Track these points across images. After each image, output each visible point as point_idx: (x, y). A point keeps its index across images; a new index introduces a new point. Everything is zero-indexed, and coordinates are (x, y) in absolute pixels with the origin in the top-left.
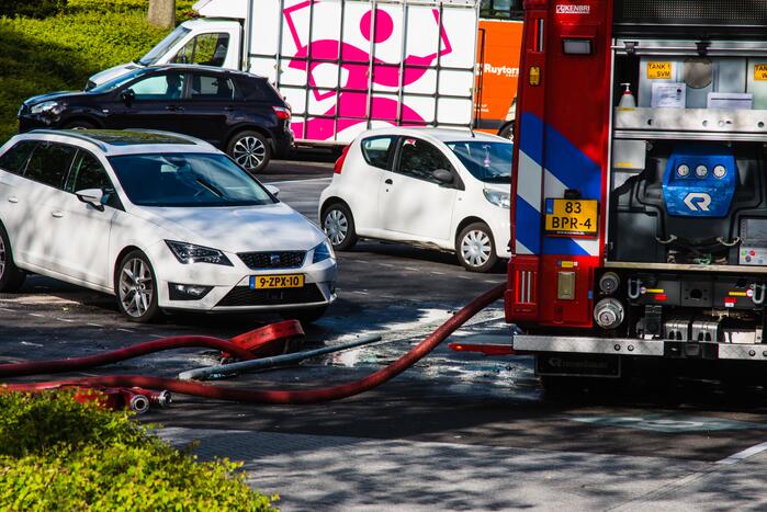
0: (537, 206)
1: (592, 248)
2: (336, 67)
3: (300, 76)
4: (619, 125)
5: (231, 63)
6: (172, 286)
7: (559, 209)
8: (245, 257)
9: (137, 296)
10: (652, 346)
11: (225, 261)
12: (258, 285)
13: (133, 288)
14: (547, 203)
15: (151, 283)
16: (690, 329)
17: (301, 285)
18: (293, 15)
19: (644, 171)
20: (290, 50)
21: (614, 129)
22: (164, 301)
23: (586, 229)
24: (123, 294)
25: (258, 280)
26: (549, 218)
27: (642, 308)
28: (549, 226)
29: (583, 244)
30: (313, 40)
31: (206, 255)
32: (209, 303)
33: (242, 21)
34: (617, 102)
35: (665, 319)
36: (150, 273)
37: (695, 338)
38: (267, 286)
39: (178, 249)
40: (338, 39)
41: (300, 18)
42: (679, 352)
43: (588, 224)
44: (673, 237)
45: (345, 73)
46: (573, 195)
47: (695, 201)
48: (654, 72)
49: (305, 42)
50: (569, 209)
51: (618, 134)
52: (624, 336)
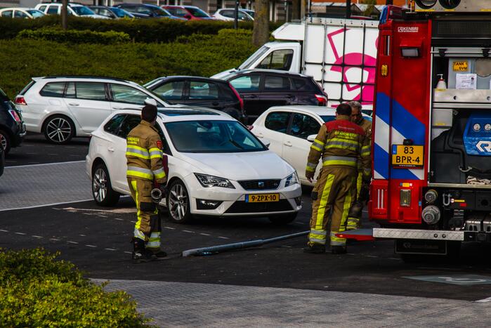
0: (387, 150)
1: (420, 175)
2: (360, 70)
3: (337, 76)
4: (436, 100)
5: (294, 69)
6: (198, 201)
7: (400, 151)
8: (242, 183)
9: (179, 207)
10: (457, 235)
11: (230, 186)
12: (250, 200)
13: (177, 202)
14: (392, 147)
15: (186, 200)
16: (482, 224)
17: (277, 200)
18: (333, 38)
19: (452, 128)
20: (332, 59)
21: (433, 102)
22: (194, 210)
23: (416, 163)
24: (171, 207)
25: (250, 197)
26: (394, 157)
27: (452, 211)
28: (394, 162)
29: (415, 172)
30: (346, 53)
31: (218, 181)
32: (220, 211)
33: (301, 42)
34: (435, 86)
35: (466, 218)
36: (186, 193)
37: (485, 230)
38: (256, 201)
39: (202, 178)
40: (362, 52)
41: (338, 39)
42: (473, 239)
43: (418, 160)
44: (470, 168)
45: (366, 73)
46: (408, 143)
47: (482, 146)
48: (457, 67)
49: (340, 55)
50: (406, 151)
51: (436, 105)
52: (440, 228)
